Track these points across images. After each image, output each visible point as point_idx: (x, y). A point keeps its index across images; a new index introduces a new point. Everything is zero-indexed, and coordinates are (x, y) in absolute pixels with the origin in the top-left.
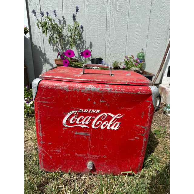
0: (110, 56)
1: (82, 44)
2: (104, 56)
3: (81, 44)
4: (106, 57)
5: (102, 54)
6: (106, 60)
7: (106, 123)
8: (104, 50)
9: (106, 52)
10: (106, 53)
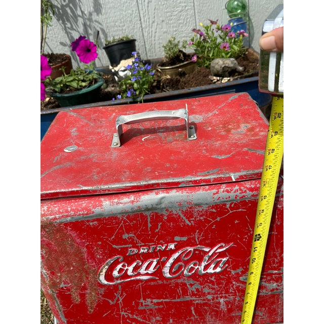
0: (154, 22)
1: (71, 5)
2: (139, 26)
3: (67, 5)
4: (144, 26)
5: (131, 21)
6: (146, 34)
7: (195, 265)
8: (134, 9)
9: (141, 12)
10: (142, 15)
